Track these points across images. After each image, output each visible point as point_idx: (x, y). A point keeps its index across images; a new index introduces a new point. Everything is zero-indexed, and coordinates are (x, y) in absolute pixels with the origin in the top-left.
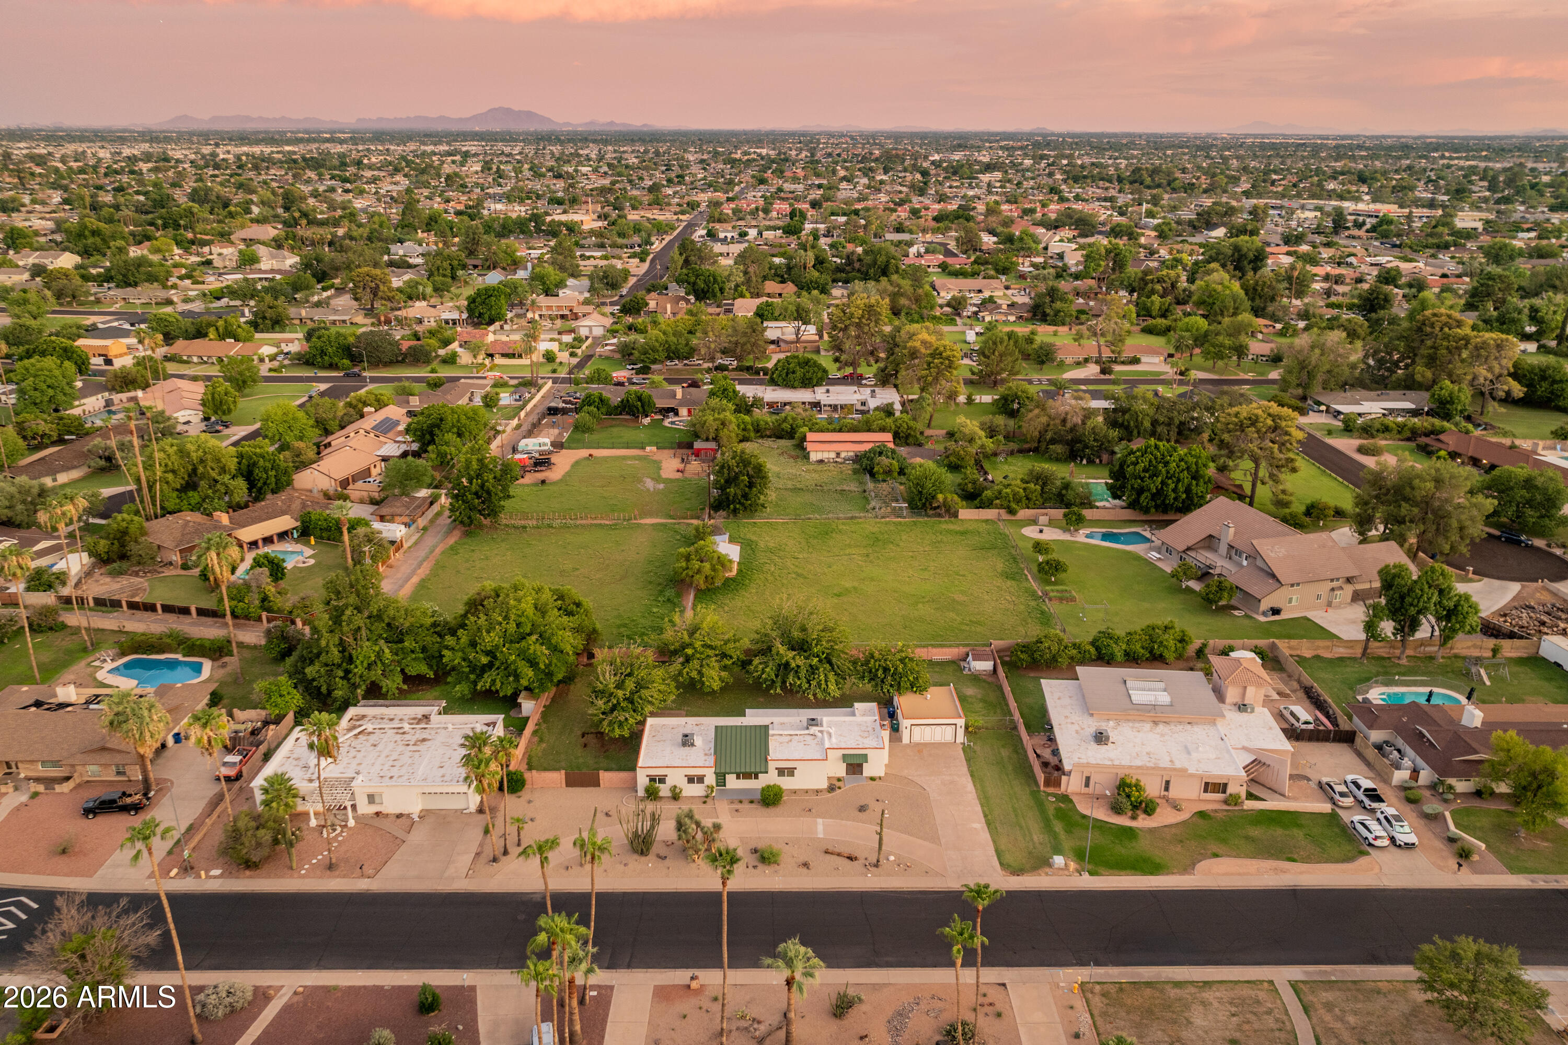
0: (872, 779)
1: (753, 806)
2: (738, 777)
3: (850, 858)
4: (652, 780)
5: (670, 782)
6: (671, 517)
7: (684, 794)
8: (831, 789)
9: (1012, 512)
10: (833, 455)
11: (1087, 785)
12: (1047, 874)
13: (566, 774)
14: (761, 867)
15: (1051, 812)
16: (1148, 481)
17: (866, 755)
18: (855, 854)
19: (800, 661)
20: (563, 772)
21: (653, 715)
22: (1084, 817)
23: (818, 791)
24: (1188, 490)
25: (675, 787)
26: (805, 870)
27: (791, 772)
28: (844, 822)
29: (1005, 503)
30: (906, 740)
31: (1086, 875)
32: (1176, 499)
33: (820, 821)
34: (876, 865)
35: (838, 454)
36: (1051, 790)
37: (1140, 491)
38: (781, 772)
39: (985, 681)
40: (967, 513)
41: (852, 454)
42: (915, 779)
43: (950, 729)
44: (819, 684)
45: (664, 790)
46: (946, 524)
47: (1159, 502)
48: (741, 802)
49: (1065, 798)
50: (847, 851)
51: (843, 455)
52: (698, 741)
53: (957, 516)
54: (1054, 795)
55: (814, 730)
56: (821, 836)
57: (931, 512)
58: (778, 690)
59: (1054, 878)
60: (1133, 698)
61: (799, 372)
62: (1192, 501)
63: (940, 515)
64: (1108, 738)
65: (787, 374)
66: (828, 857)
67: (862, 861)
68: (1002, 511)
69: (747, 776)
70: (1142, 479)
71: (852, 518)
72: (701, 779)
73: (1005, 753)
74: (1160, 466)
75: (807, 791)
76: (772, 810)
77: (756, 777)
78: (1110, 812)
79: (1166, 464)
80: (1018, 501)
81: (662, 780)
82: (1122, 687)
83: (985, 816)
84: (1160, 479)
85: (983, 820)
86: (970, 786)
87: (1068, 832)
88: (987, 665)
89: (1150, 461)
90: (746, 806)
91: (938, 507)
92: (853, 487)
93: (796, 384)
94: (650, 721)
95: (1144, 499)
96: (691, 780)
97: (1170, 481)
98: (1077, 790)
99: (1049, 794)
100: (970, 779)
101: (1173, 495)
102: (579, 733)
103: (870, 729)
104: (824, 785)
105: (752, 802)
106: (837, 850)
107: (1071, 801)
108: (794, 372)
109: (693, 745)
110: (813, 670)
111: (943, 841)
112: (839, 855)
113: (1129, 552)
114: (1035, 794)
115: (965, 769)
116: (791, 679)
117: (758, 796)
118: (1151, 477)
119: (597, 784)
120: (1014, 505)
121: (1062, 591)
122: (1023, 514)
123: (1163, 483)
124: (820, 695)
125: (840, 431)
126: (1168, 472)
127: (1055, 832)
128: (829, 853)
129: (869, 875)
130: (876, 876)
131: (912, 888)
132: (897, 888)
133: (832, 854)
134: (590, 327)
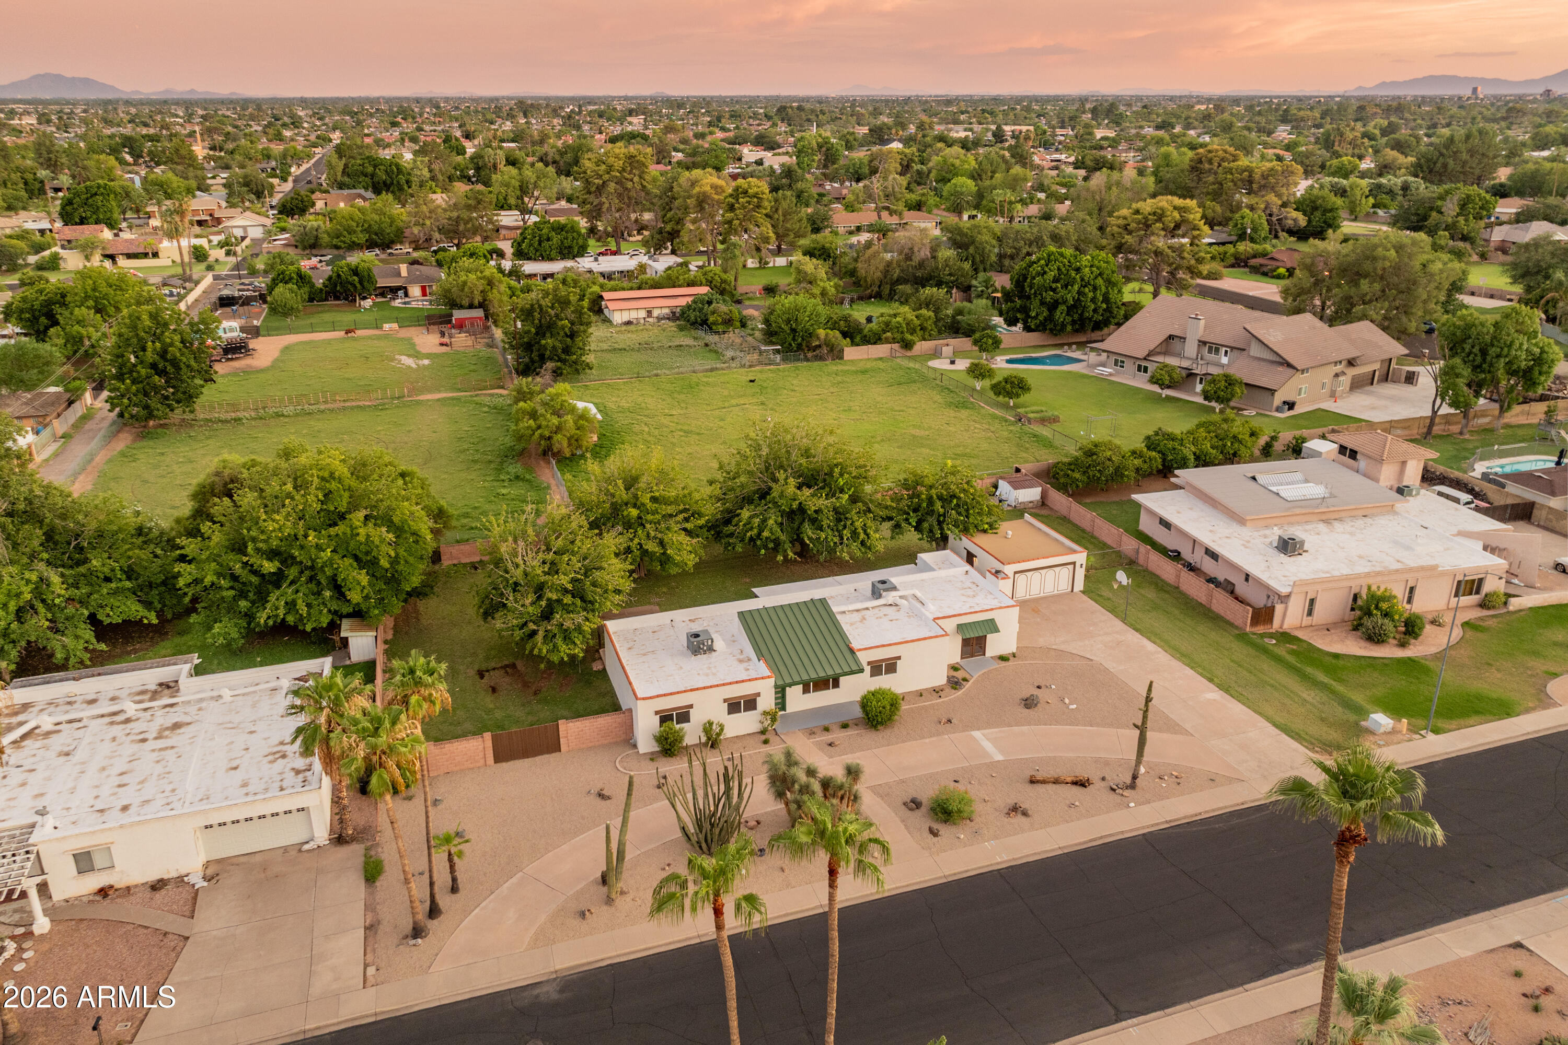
0: (1003, 658)
1: (853, 731)
2: (806, 690)
3: (1081, 783)
4: (665, 718)
5: (698, 717)
6: (459, 390)
7: (729, 733)
8: (954, 683)
9: (907, 345)
10: (643, 314)
11: (1310, 613)
12: (1378, 746)
13: (495, 739)
14: (943, 829)
15: (1291, 659)
16: (1063, 292)
17: (992, 621)
18: (1083, 774)
20: (488, 736)
21: (613, 615)
22: (1336, 656)
23: (937, 691)
24: (1106, 299)
25: (710, 723)
26: (1019, 819)
27: (890, 666)
28: (1016, 729)
29: (898, 336)
31: (1431, 737)
32: (1095, 311)
33: (977, 734)
34: (1132, 786)
35: (649, 313)
36: (1260, 629)
37: (1053, 306)
38: (877, 669)
40: (852, 353)
41: (667, 311)
42: (1062, 647)
43: (1066, 572)
45: (691, 733)
46: (831, 366)
47: (1076, 317)
48: (826, 729)
49: (1285, 637)
50: (1060, 773)
51: (656, 313)
52: (718, 641)
53: (841, 358)
54: (1271, 636)
55: (890, 597)
56: (999, 757)
57: (810, 355)
59: (1394, 748)
60: (1282, 494)
61: (556, 239)
62: (1111, 312)
63: (821, 358)
64: (1302, 543)
66: (1040, 788)
67: (1098, 785)
68: (896, 346)
69: (822, 684)
70: (1054, 290)
71: (712, 370)
72: (750, 703)
74: (1073, 274)
75: (921, 694)
76: (882, 735)
77: (836, 684)
78: (1368, 644)
79: (1078, 270)
80: (913, 331)
81: (684, 717)
82: (1252, 483)
83: (1211, 680)
84: (1076, 287)
85: (1211, 686)
86: (1149, 646)
87: (1340, 680)
88: (1032, 494)
89: (1059, 269)
90: (838, 735)
91: (820, 346)
92: (689, 341)
93: (553, 254)
94: (610, 626)
95: (1060, 314)
96: (734, 706)
97: (1087, 290)
98: (1297, 623)
99: (1262, 636)
100: (1138, 635)
101: (1093, 306)
102: (472, 672)
103: (967, 583)
104: (941, 679)
105: (845, 726)
106: (1051, 773)
107: (1296, 639)
108: (548, 239)
109: (711, 649)
111: (1189, 728)
112: (1056, 782)
113: (1070, 372)
114: (1242, 637)
115: (1118, 624)
117: (858, 712)
118: (1065, 286)
119: (554, 746)
120: (908, 337)
121: (1037, 412)
122: (921, 346)
123: (1079, 293)
125: (639, 288)
126: (1082, 280)
127: (1322, 683)
128: (1038, 782)
129: (1132, 805)
130: (1143, 804)
131: (1214, 810)
132: (1192, 816)
133: (1044, 782)
134: (245, 228)
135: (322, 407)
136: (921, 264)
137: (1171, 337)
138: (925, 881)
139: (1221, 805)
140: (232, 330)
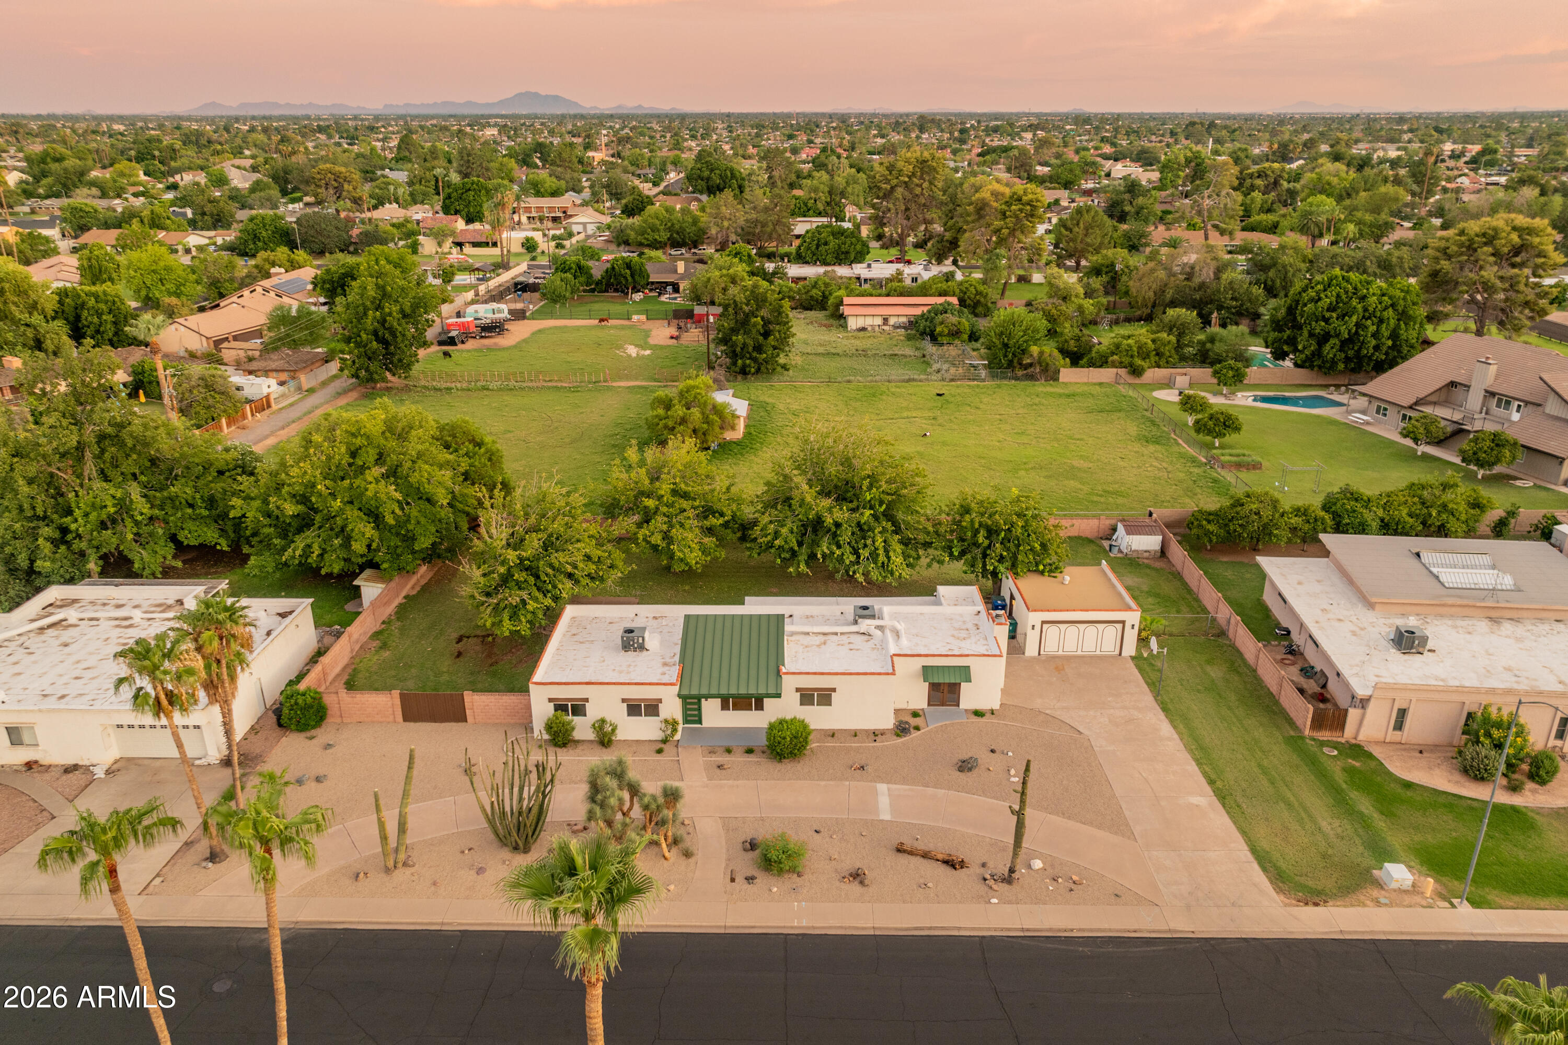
0: (978, 713)
1: (752, 758)
2: (725, 706)
3: (951, 863)
4: (560, 707)
5: (593, 712)
7: (620, 735)
8: (902, 729)
9: (1136, 372)
10: (878, 321)
11: (1399, 725)
12: (1378, 903)
13: (404, 699)
14: (763, 879)
15: (1340, 777)
16: (1335, 323)
17: (967, 668)
18: (959, 855)
19: (841, 514)
20: (396, 693)
21: (576, 600)
22: (1408, 785)
23: (875, 734)
24: (1394, 336)
25: (603, 721)
26: (855, 888)
27: (825, 697)
28: (930, 791)
29: (1126, 360)
30: (1031, 650)
31: (1465, 908)
32: (1377, 348)
33: (882, 787)
34: (1009, 878)
35: (886, 320)
36: (1324, 735)
37: (1323, 339)
38: (806, 697)
39: (1148, 567)
40: (1069, 375)
41: (904, 319)
42: (1057, 714)
43: (1112, 632)
44: (874, 556)
45: (582, 728)
46: (1041, 387)
47: (1351, 353)
48: (729, 751)
49: (1356, 750)
50: (941, 848)
51: (892, 321)
52: (652, 641)
53: (1057, 379)
54: (1335, 745)
55: (866, 625)
56: (886, 816)
57: (1020, 373)
58: (803, 567)
59: (1395, 910)
60: (1443, 578)
61: (833, 243)
62: (1399, 352)
63: (1032, 377)
64: (1424, 640)
65: (818, 246)
66: (904, 859)
67: (974, 870)
68: (1122, 372)
69: (742, 702)
70: (1326, 321)
71: (909, 380)
72: (652, 708)
73: (1216, 672)
74: (1354, 302)
75: (855, 734)
76: (787, 767)
77: (760, 706)
78: (1457, 777)
79: (1363, 298)
80: (1145, 356)
81: (578, 709)
82: (1414, 562)
83: (1211, 782)
84: (1354, 318)
85: (1208, 789)
86: (1166, 728)
87: (1387, 813)
88: (1149, 542)
89: (1338, 296)
90: (739, 759)
91: (1031, 365)
92: (908, 351)
93: (829, 258)
94: (570, 611)
95: (1330, 350)
96: (634, 709)
97: (1369, 322)
98: (1380, 736)
99: (1322, 744)
100: (1162, 715)
101: (1374, 342)
103: (970, 625)
104: (888, 723)
105: (750, 751)
106: (921, 846)
107: (1370, 756)
108: (826, 244)
109: (642, 647)
110: (862, 530)
111: (1137, 830)
112: (926, 855)
113: (1318, 416)
114: (1295, 742)
115: (1148, 698)
116: (825, 547)
117: (763, 741)
118: (1342, 317)
120: (1138, 362)
121: (1238, 456)
122: (1152, 374)
123: (1357, 325)
124: (875, 575)
125: (888, 295)
126: (1365, 310)
127: (1361, 814)
128: (905, 851)
129: (995, 901)
130: (1010, 902)
131: (1091, 930)
132: (1059, 930)
133: (911, 853)
134: (584, 224)
135: (525, 385)
136: (1202, 286)
137: (1453, 384)
138: (701, 927)
139: (1106, 926)
140: (500, 311)
